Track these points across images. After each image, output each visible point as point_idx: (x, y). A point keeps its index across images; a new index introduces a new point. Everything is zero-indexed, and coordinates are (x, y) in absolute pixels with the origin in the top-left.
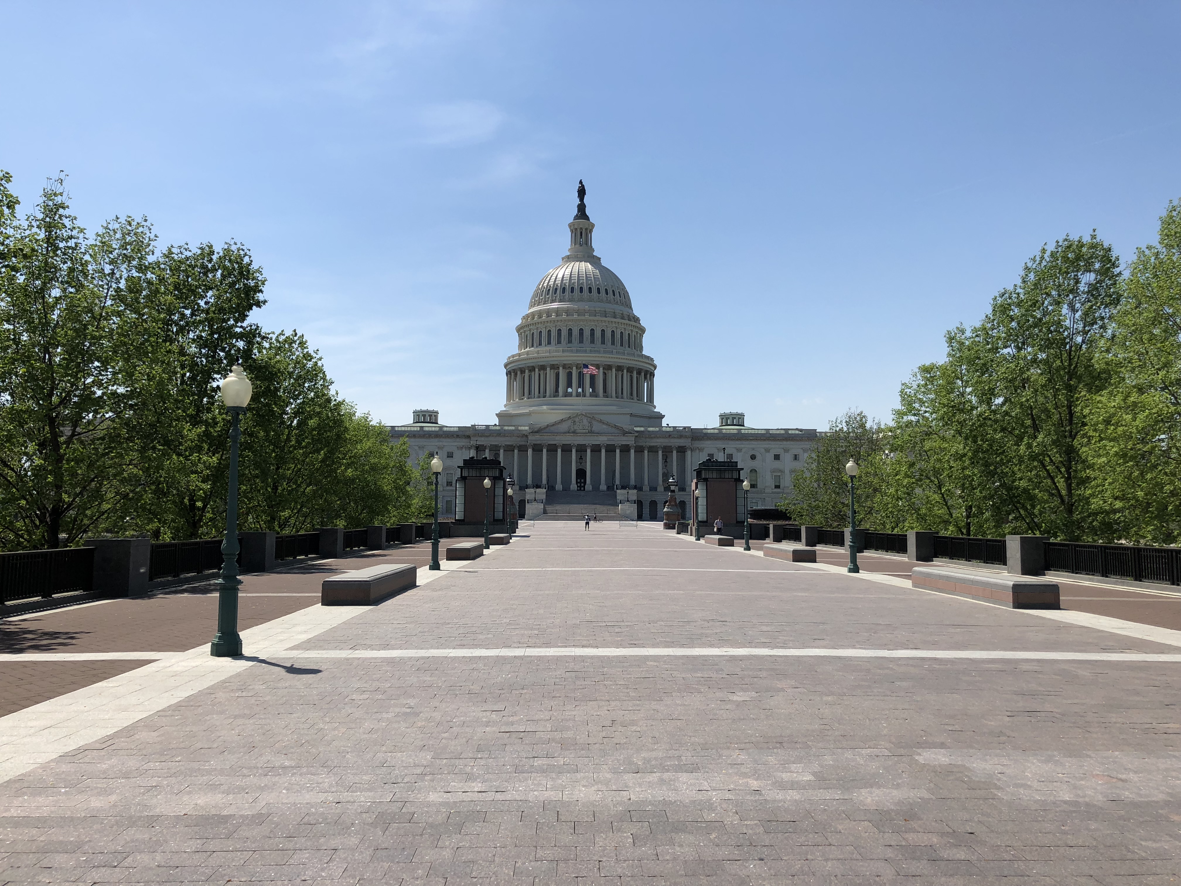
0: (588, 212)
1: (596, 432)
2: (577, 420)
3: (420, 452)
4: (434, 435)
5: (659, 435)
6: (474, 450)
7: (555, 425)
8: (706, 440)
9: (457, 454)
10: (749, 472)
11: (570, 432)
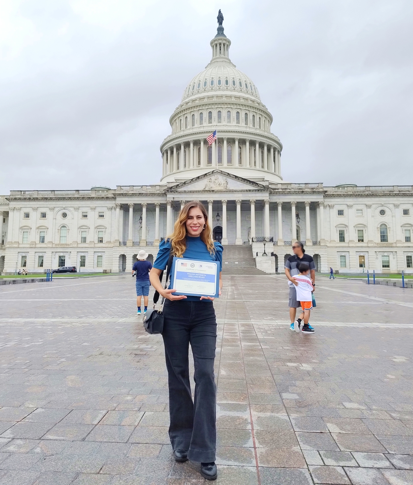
1: (231, 188)
2: (213, 178)
3: (76, 213)
4: (87, 197)
5: (292, 191)
6: (119, 209)
7: (192, 183)
8: (336, 197)
9: (107, 214)
10: (379, 226)
11: (207, 189)
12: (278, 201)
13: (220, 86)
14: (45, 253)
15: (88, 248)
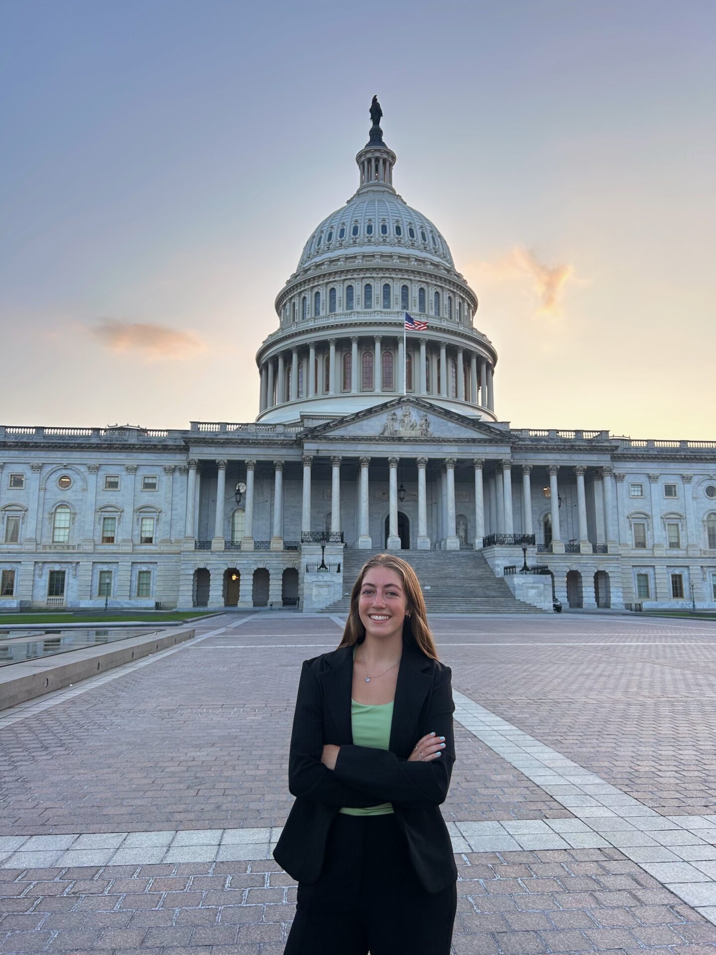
0: (384, 139)
1: (436, 435)
2: (399, 412)
3: (92, 478)
4: (119, 444)
5: (552, 445)
6: (195, 471)
7: (356, 422)
8: (628, 460)
9: (164, 481)
10: (705, 518)
11: (386, 434)
12: (523, 463)
13: (387, 237)
14: (19, 564)
15: (120, 553)
